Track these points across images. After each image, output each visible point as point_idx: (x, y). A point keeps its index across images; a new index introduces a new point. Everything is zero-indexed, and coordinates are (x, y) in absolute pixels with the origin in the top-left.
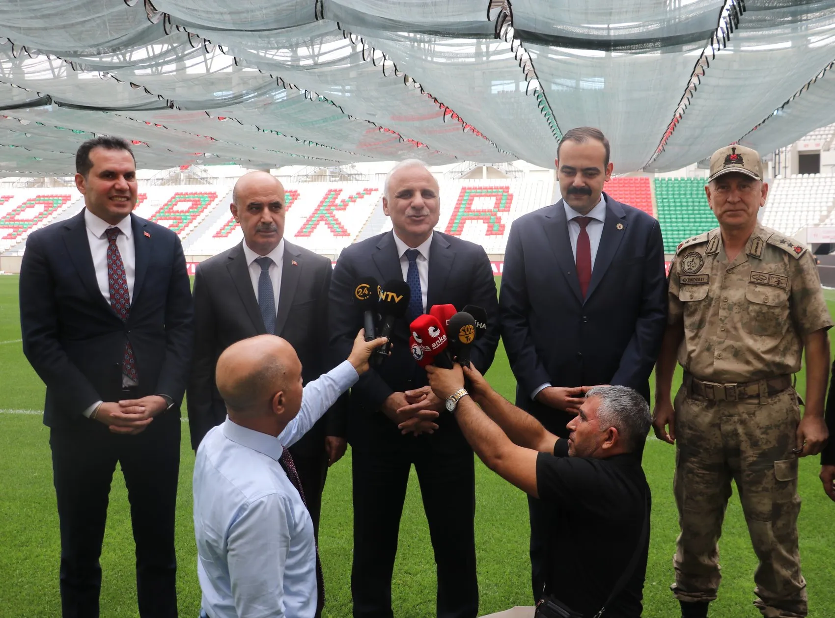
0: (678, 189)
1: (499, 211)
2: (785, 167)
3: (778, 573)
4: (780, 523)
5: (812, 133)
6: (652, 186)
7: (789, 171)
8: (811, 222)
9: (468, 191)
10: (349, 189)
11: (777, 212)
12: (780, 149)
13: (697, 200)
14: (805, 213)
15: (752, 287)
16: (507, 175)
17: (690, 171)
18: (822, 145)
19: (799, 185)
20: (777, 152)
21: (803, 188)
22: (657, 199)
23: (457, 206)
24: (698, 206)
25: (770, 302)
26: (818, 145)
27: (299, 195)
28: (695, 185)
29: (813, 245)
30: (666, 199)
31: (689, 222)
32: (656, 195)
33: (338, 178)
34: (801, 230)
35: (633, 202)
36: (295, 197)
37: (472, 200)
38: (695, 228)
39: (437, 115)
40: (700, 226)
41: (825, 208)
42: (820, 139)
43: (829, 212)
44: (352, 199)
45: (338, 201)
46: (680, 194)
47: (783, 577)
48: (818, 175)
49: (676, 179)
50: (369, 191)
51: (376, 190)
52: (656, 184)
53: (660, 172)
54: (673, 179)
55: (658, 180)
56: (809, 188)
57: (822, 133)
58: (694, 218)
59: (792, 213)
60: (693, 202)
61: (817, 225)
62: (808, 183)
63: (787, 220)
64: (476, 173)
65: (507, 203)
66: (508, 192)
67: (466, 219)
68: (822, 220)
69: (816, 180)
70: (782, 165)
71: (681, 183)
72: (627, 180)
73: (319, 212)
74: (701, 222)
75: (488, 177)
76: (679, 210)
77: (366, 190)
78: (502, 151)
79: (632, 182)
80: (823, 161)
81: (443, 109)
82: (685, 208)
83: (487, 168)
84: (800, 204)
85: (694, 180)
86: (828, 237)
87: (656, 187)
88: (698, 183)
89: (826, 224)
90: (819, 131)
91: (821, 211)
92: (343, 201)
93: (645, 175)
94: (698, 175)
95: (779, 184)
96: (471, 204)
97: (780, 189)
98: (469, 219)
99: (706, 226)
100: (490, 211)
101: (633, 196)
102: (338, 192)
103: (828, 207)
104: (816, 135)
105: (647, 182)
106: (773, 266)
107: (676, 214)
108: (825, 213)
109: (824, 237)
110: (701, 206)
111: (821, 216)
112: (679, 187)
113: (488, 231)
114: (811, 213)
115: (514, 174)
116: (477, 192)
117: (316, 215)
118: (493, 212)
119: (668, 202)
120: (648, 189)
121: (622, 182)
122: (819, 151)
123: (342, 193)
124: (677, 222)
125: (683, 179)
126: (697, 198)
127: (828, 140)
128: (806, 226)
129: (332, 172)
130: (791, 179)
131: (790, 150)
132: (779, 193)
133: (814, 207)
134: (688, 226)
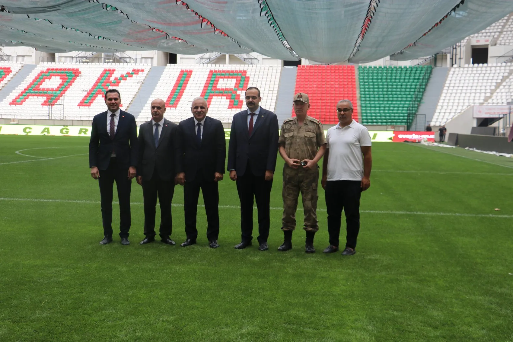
0: (376, 75)
1: (238, 90)
2: (460, 58)
3: (312, 216)
4: (313, 202)
5: (483, 31)
6: (356, 72)
7: (463, 61)
8: (477, 101)
9: (214, 73)
10: (120, 69)
11: (451, 94)
12: (457, 44)
13: (391, 83)
14: (473, 95)
15: (306, 132)
16: (245, 62)
17: (386, 61)
18: (490, 40)
19: (470, 72)
20: (455, 46)
21: (473, 75)
22: (360, 82)
23: (207, 85)
24: (391, 88)
25: (311, 137)
26: (488, 41)
27: (80, 73)
28: (390, 72)
29: (478, 119)
30: (367, 82)
31: (383, 101)
32: (360, 79)
33: (111, 61)
34: (469, 107)
35: (341, 85)
36: (77, 75)
37: (218, 81)
38: (388, 105)
39: (196, 22)
40: (392, 104)
41: (489, 91)
42: (489, 36)
43: (492, 93)
44: (123, 78)
45: (112, 79)
46: (377, 79)
47: (313, 217)
48: (485, 65)
49: (375, 67)
50: (136, 72)
51: (143, 71)
52: (359, 70)
53: (362, 63)
54: (373, 67)
55: (361, 67)
56: (477, 75)
57: (491, 31)
58: (388, 98)
59: (463, 95)
60: (387, 85)
61: (481, 104)
62: (477, 71)
63: (459, 100)
64: (221, 60)
65: (244, 84)
66: (245, 75)
67: (213, 96)
68: (486, 99)
69: (484, 69)
70: (458, 57)
71: (379, 70)
72: (337, 67)
73: (97, 87)
74: (392, 101)
75: (230, 64)
76: (377, 91)
77: (134, 70)
78: (242, 47)
79: (341, 69)
80: (490, 53)
81: (201, 19)
82: (381, 90)
83: (230, 56)
84: (469, 88)
85: (389, 68)
86: (489, 113)
87: (360, 73)
88: (392, 70)
89: (488, 103)
90: (489, 30)
91: (485, 93)
92: (116, 79)
93: (350, 64)
94: (393, 64)
95: (454, 72)
96: (217, 84)
97: (455, 75)
98: (215, 96)
99: (396, 104)
100: (231, 89)
101: (341, 80)
102: (112, 71)
103: (491, 90)
104: (487, 33)
105: (353, 69)
106: (311, 126)
107: (374, 95)
108: (488, 95)
109: (486, 113)
110: (393, 88)
111: (485, 97)
112: (377, 73)
113: (230, 105)
114: (478, 95)
115: (250, 60)
116: (221, 75)
117: (95, 90)
118: (234, 91)
119: (369, 85)
120: (353, 74)
121: (333, 69)
122: (488, 45)
123: (115, 72)
124: (374, 101)
125: (380, 67)
126: (390, 82)
127: (496, 36)
128: (473, 105)
129: (107, 55)
130: (464, 68)
131: (465, 45)
132: (454, 78)
133: (481, 90)
134: (383, 104)
